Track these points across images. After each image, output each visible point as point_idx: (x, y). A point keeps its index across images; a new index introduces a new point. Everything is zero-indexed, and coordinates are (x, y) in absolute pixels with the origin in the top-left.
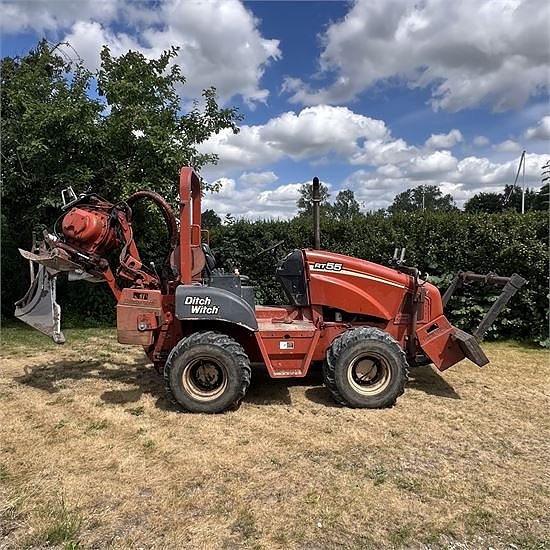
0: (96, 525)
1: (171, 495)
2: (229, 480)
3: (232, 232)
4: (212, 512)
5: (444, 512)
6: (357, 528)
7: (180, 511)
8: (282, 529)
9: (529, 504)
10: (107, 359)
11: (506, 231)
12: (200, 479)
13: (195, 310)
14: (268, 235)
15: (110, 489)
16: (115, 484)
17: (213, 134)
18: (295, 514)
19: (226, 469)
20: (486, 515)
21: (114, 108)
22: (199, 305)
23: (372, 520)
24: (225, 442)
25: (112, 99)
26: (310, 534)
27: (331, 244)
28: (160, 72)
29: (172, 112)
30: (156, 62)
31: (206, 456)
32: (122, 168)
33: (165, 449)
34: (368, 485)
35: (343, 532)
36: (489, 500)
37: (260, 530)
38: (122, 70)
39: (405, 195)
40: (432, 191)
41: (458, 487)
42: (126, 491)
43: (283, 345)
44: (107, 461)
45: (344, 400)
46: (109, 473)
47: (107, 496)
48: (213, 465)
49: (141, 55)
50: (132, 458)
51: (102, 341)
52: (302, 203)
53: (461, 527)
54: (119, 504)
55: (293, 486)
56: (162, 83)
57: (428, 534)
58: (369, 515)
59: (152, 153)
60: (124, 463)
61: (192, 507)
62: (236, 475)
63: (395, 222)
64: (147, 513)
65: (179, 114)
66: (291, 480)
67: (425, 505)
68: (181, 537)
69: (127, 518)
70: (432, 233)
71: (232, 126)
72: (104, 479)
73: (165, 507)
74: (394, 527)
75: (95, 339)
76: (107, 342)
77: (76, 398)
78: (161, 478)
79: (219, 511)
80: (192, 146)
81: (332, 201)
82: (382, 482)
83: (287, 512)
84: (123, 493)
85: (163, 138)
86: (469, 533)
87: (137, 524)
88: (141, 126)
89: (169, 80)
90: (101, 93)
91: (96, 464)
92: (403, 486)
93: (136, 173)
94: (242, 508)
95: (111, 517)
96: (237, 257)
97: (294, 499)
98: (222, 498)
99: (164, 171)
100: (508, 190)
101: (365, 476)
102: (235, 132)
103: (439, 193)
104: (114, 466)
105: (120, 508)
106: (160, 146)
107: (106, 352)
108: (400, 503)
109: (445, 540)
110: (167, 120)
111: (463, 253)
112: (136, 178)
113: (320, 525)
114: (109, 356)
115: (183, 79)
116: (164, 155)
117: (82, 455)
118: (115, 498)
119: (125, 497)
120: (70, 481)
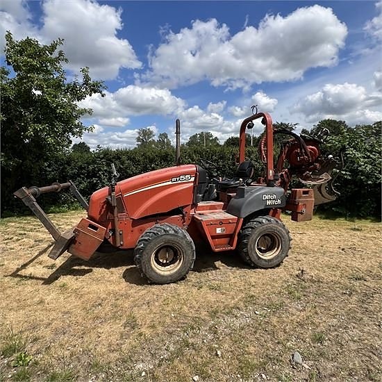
0: (36, 340)
1: (83, 313)
2: (118, 299)
3: (102, 156)
4: (110, 318)
5: (233, 298)
6: (193, 314)
7: (91, 321)
8: (153, 321)
9: (270, 288)
10: (25, 236)
11: (249, 157)
12: (100, 301)
14: (124, 158)
15: (41, 316)
16: (44, 312)
17: (88, 96)
18: (158, 311)
19: (115, 294)
20: (252, 296)
21: (19, 75)
23: (199, 308)
24: (112, 278)
25: (17, 68)
26: (168, 320)
27: (161, 163)
28: (51, 54)
29: (60, 80)
30: (48, 47)
31: (102, 288)
32: (27, 114)
33: (75, 287)
34: (195, 290)
35: (185, 316)
36: (252, 289)
37: (140, 323)
38: (23, 50)
39: (195, 136)
40: (209, 135)
41: (238, 285)
42: (53, 315)
44: (37, 299)
46: (39, 307)
47: (40, 321)
48: (107, 292)
49: (37, 42)
50: (53, 295)
51: (18, 225)
52: (138, 139)
53: (241, 304)
54: (50, 324)
55: (155, 297)
56: (52, 62)
57: (227, 310)
58: (197, 306)
59: (48, 106)
60: (48, 299)
61: (97, 318)
62: (122, 296)
63: (195, 152)
64: (69, 326)
65: (66, 82)
66: (154, 294)
67: (224, 296)
68: (94, 336)
69: (56, 332)
70: (214, 158)
71: (101, 92)
72: (36, 311)
73: (81, 321)
74: (210, 309)
75: (13, 224)
76: (22, 225)
77: (6, 263)
78: (76, 304)
79: (115, 317)
80: (74, 103)
81: (156, 138)
82: (201, 288)
83: (154, 311)
84: (51, 317)
85: (56, 97)
86: (246, 306)
87: (64, 334)
88: (40, 88)
89: (57, 60)
90: (9, 64)
91: (28, 302)
92: (211, 288)
93: (37, 117)
94: (128, 313)
95: (46, 333)
96: (106, 171)
97: (157, 304)
98: (115, 310)
99: (56, 118)
101: (193, 286)
102: (103, 96)
103: (212, 136)
104: (41, 302)
105: (51, 326)
106: (54, 101)
107: (23, 232)
108: (211, 297)
109: (235, 312)
110: (58, 86)
111: (229, 168)
112: (37, 121)
113: (173, 315)
114: (25, 234)
115: (66, 60)
116: (57, 107)
117: (17, 298)
118: (46, 321)
119: (53, 319)
120: (12, 316)
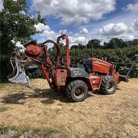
13: (76, 74)
22: (76, 73)
43: (94, 82)
45: (106, 93)
100: (79, 44)
